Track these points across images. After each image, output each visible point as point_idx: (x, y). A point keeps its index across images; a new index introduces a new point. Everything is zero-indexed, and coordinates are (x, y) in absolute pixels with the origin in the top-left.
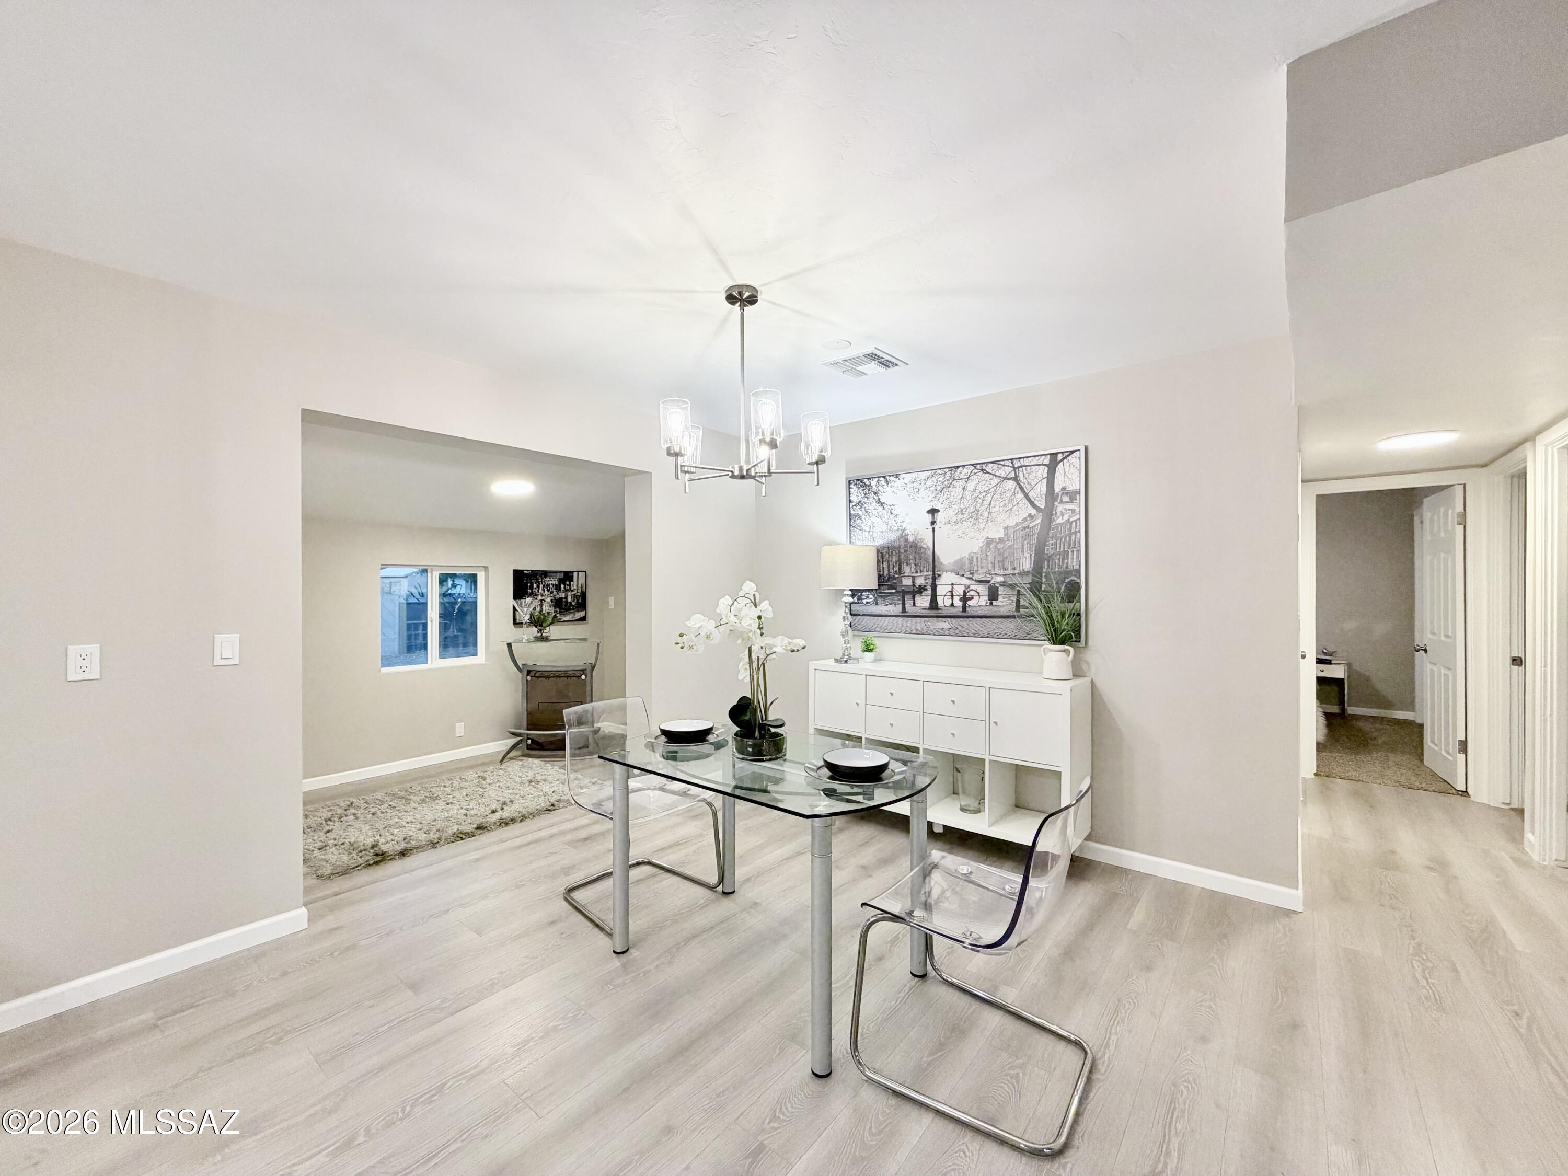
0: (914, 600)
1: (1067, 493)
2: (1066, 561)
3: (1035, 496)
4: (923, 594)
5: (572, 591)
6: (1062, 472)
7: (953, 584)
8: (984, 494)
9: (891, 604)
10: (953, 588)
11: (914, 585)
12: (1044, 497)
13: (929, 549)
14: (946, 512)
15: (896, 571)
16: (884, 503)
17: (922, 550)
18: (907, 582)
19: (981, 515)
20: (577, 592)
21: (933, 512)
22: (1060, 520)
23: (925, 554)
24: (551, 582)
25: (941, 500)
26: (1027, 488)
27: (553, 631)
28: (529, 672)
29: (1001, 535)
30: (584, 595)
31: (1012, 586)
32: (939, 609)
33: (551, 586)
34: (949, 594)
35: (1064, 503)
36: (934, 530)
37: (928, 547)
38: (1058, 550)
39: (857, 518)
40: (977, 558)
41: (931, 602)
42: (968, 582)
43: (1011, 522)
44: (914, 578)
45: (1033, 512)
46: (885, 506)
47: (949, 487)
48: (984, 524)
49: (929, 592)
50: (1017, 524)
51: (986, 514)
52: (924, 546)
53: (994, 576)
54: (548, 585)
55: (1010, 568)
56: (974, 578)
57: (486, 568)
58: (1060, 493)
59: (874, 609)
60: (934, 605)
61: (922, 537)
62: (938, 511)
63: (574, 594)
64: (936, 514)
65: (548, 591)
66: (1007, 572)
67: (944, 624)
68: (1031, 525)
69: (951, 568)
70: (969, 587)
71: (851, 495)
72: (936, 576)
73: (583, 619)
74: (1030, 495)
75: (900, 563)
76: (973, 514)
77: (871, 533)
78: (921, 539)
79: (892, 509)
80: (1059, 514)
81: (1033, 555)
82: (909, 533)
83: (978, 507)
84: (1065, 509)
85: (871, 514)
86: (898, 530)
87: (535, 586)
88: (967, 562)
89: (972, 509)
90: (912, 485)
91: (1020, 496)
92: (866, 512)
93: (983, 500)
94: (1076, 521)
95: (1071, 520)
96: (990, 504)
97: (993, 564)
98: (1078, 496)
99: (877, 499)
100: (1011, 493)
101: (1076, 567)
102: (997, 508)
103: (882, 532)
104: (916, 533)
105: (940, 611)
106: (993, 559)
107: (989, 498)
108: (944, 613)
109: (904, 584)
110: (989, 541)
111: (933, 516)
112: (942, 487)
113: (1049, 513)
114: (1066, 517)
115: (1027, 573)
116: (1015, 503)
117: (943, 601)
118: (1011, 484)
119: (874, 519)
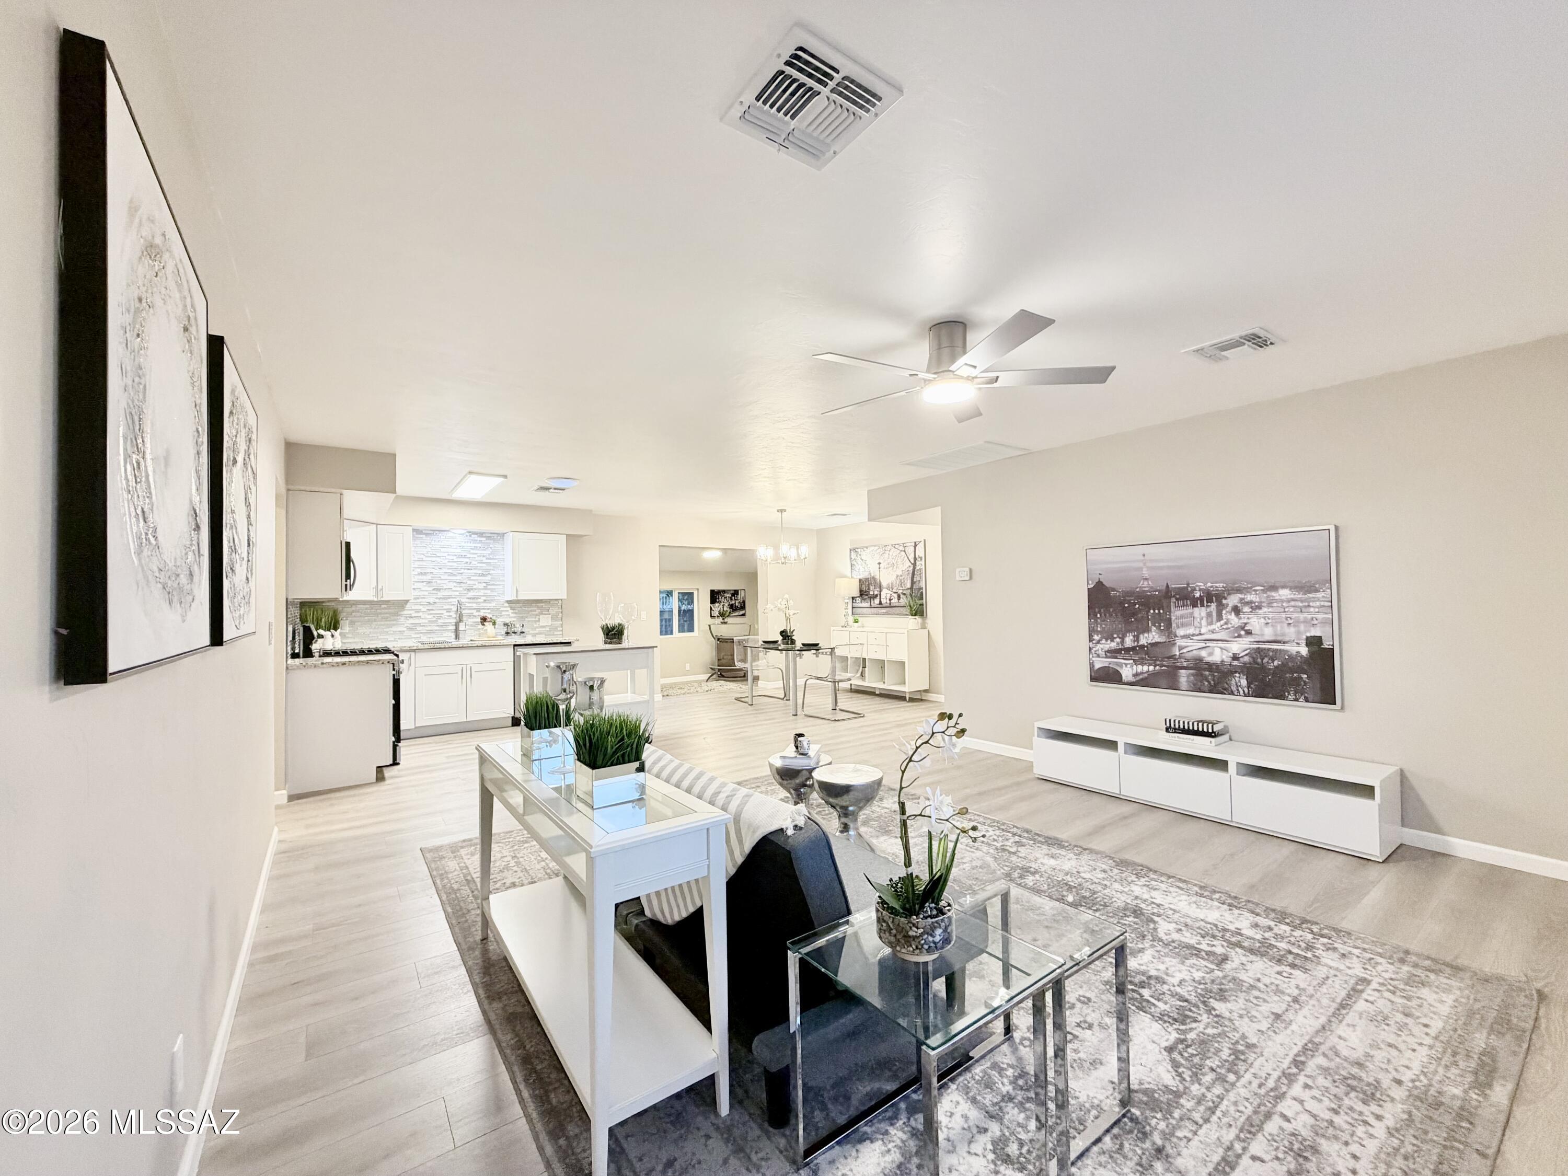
0: (874, 601)
1: (920, 558)
2: (920, 584)
3: (910, 558)
4: (877, 598)
5: (738, 600)
6: (918, 549)
9: (865, 602)
11: (874, 594)
12: (913, 558)
13: (878, 579)
14: (883, 564)
15: (867, 588)
16: (863, 560)
18: (871, 593)
19: (894, 566)
20: (741, 601)
21: (879, 563)
22: (918, 568)
23: (877, 581)
25: (882, 559)
26: (908, 555)
27: (729, 620)
28: (718, 639)
29: (901, 574)
30: (744, 602)
31: (904, 594)
32: (882, 604)
36: (880, 571)
38: (917, 580)
39: (853, 566)
40: (894, 583)
41: (879, 601)
42: (891, 593)
43: (904, 568)
44: (874, 591)
45: (910, 564)
47: (884, 553)
49: (879, 597)
54: (727, 597)
55: (904, 587)
57: (698, 589)
58: (918, 558)
59: (861, 605)
60: (880, 603)
61: (876, 574)
62: (881, 563)
63: (739, 602)
65: (727, 600)
67: (884, 610)
68: (909, 570)
69: (886, 587)
71: (851, 555)
73: (744, 615)
75: (869, 585)
76: (892, 565)
77: (858, 573)
79: (865, 562)
80: (917, 566)
81: (910, 581)
82: (871, 573)
83: (893, 562)
84: (919, 564)
85: (858, 564)
86: (867, 571)
87: (720, 598)
88: (890, 585)
89: (891, 563)
90: (872, 552)
91: (906, 558)
94: (922, 569)
96: (897, 561)
97: (899, 585)
98: (922, 559)
100: (903, 557)
101: (922, 586)
102: (899, 562)
103: (862, 572)
104: (873, 573)
106: (898, 583)
107: (896, 558)
108: (884, 605)
110: (897, 576)
112: (882, 553)
113: (914, 565)
115: (908, 589)
116: (904, 561)
117: (883, 601)
118: (903, 553)
119: (859, 566)
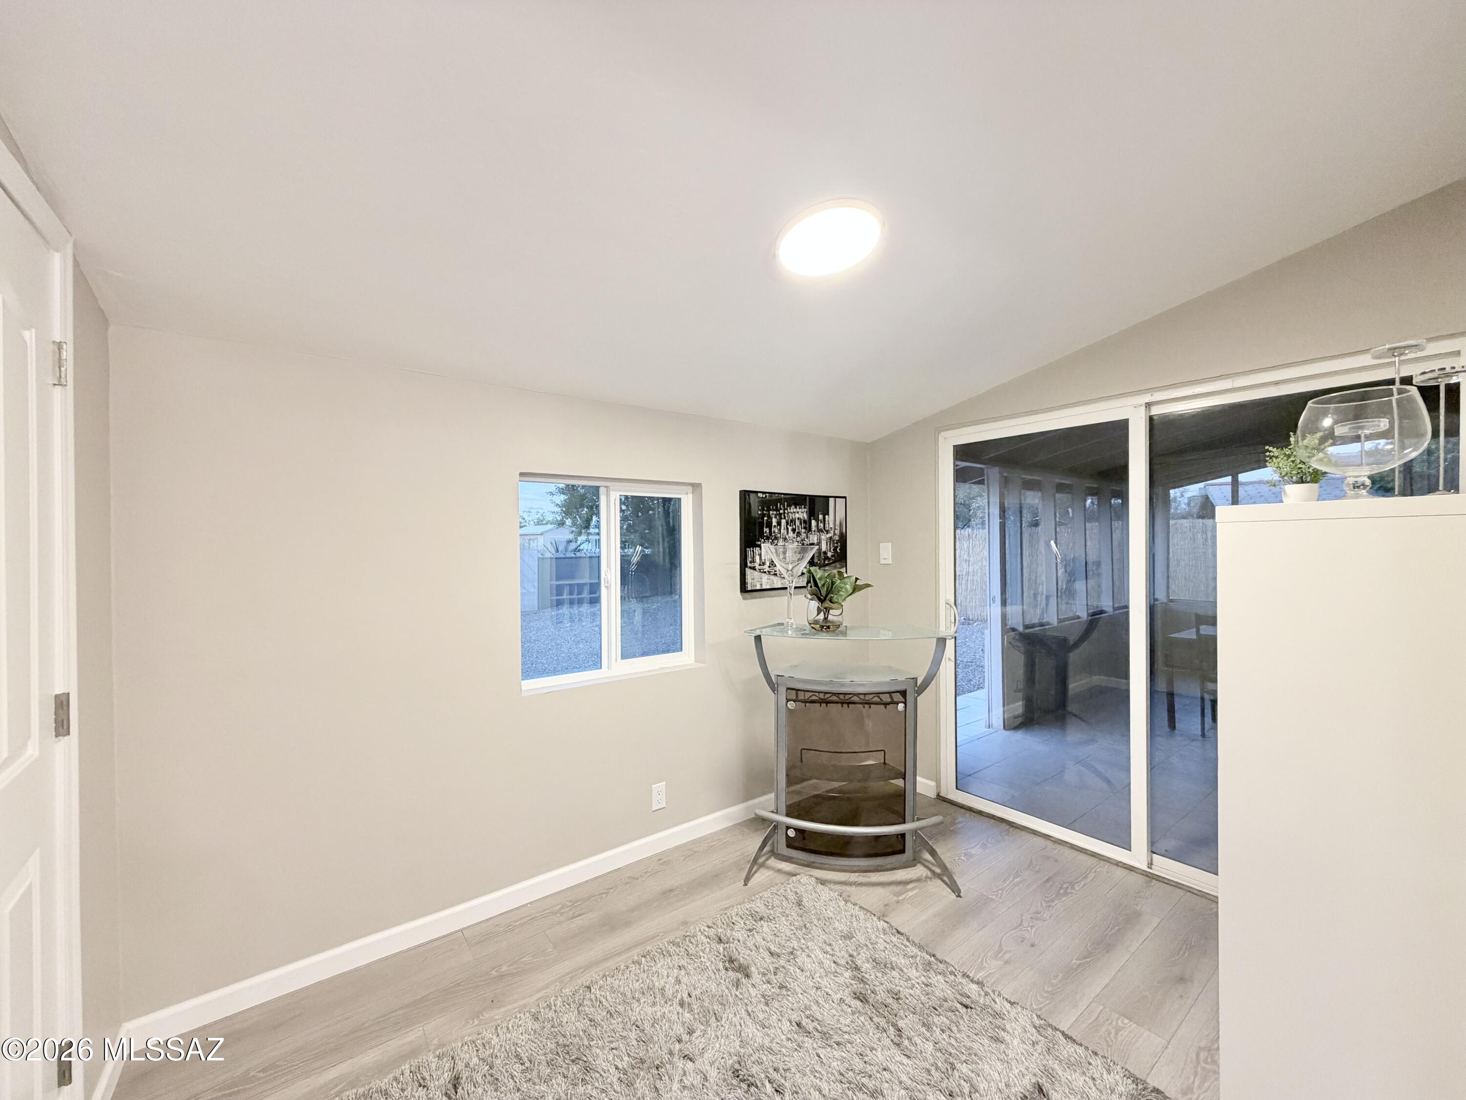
5: (828, 532)
20: (835, 534)
24: (797, 516)
28: (793, 693)
30: (843, 539)
33: (797, 523)
54: (793, 521)
57: (696, 487)
63: (831, 538)
65: (794, 530)
87: (774, 521)
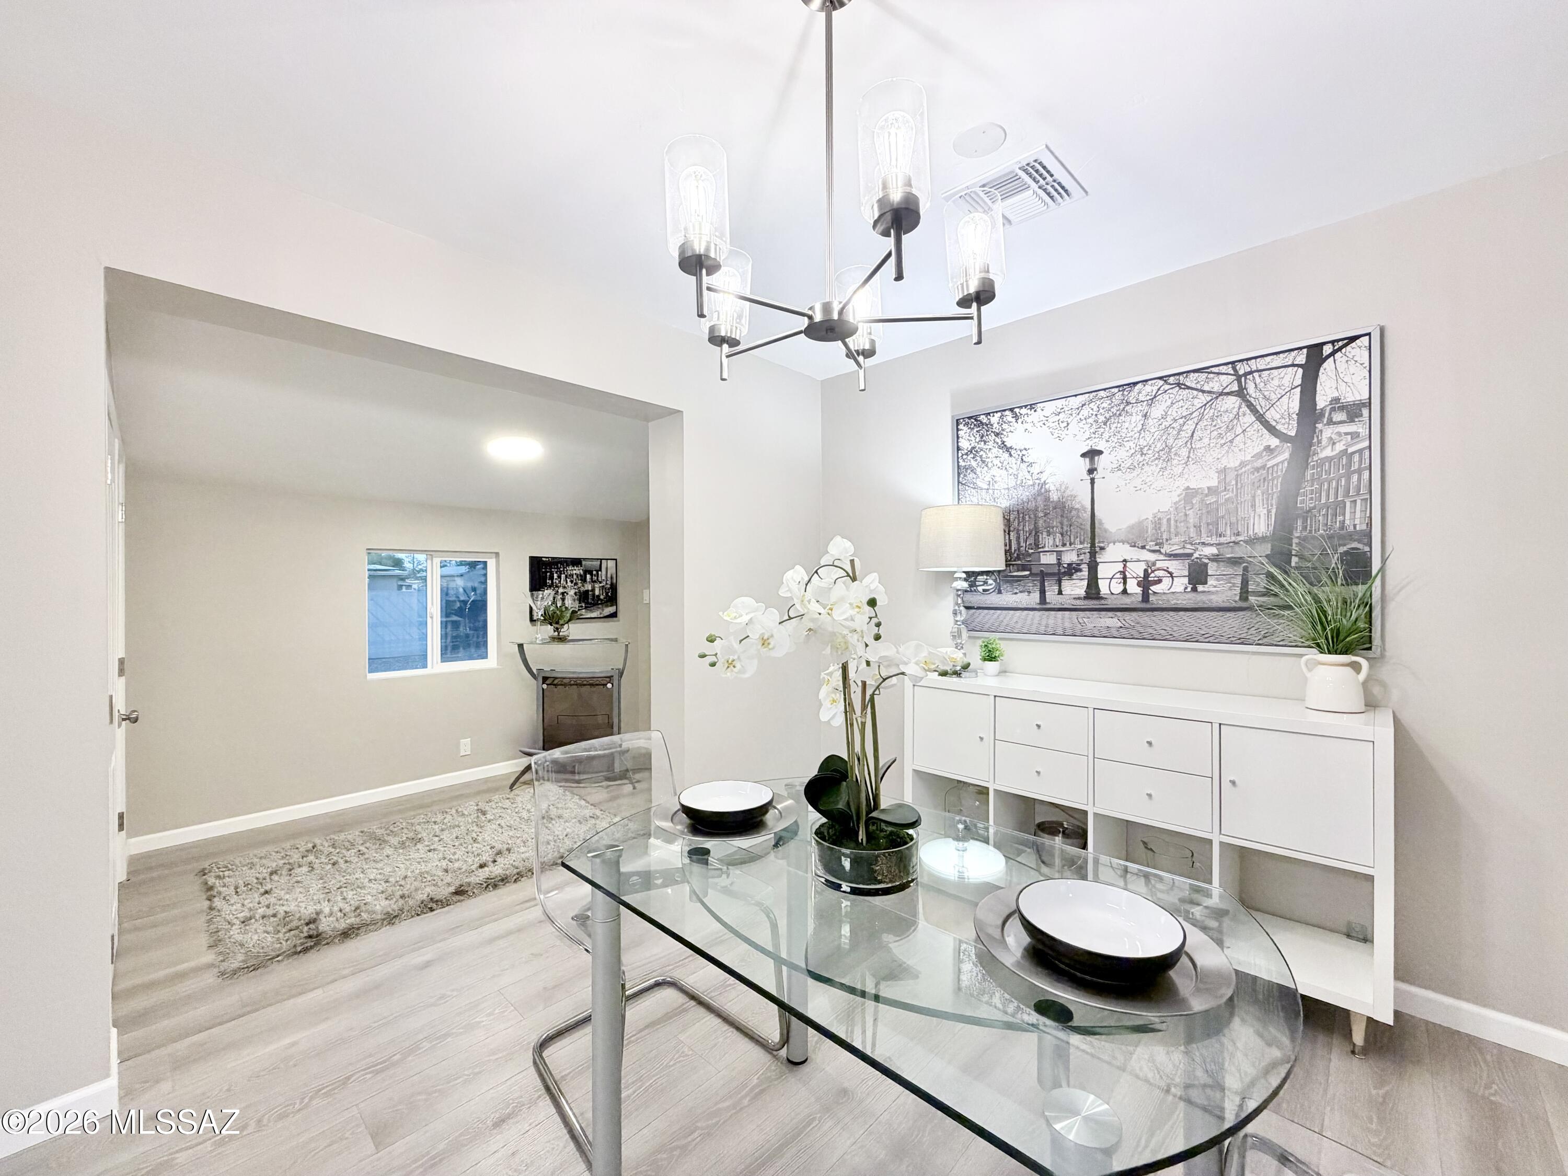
0: (1060, 586)
1: (1342, 408)
2: (1340, 518)
3: (1277, 417)
4: (1074, 577)
5: (600, 583)
6: (1332, 374)
7: (1125, 561)
8: (1181, 421)
9: (1021, 592)
10: (1125, 565)
11: (1059, 564)
12: (1295, 416)
13: (1085, 509)
14: (1114, 454)
15: (1030, 544)
16: (1011, 448)
17: (1074, 513)
18: (1048, 559)
19: (1175, 454)
20: (607, 584)
21: (1092, 454)
22: (1328, 452)
23: (1078, 517)
24: (574, 572)
25: (1106, 435)
26: (1261, 405)
27: (573, 630)
28: (545, 679)
29: (1214, 483)
30: (614, 588)
31: (1235, 562)
32: (1102, 598)
33: (575, 577)
34: (1118, 575)
35: (1335, 423)
36: (1093, 481)
37: (1082, 506)
38: (1323, 501)
39: (969, 471)
40: (1169, 520)
41: (1089, 586)
42: (1152, 557)
43: (1232, 462)
44: (1059, 553)
45: (1274, 442)
46: (1013, 452)
47: (1120, 415)
48: (1180, 468)
49: (1085, 573)
50: (1243, 464)
51: (1184, 452)
52: (1077, 506)
53: (1200, 547)
54: (572, 575)
55: (1228, 532)
56: (1163, 551)
57: (497, 554)
58: (1328, 409)
59: (994, 599)
60: (1093, 591)
61: (1074, 493)
62: (1100, 453)
63: (603, 586)
64: (1096, 458)
65: (572, 582)
66: (1223, 540)
67: (1110, 621)
68: (1270, 464)
69: (1123, 538)
70: (1154, 564)
71: (960, 440)
72: (1097, 549)
73: (614, 615)
74: (1268, 416)
75: (1036, 532)
76: (1162, 453)
77: (991, 491)
78: (1072, 496)
79: (1023, 455)
80: (1324, 442)
81: (1274, 511)
82: (1052, 488)
83: (1170, 442)
84: (1339, 434)
85: (990, 465)
86: (1033, 485)
87: (555, 576)
88: (1150, 527)
89: (1159, 446)
90: (1057, 418)
91: (1250, 418)
92: (983, 462)
93: (1180, 430)
94: (1360, 451)
95: (1350, 450)
96: (1192, 435)
97: (1198, 528)
98: (1365, 412)
99: (1000, 443)
100: (1232, 416)
101: (1361, 527)
102: (1206, 441)
103: (1008, 489)
104: (1063, 487)
105: (1103, 602)
106: (1197, 520)
107: (1190, 426)
108: (1111, 603)
109: (1042, 562)
110: (1190, 494)
111: (1092, 461)
112: (1108, 416)
113: (1305, 442)
114: (1340, 447)
115: (1263, 539)
116: (1239, 430)
117: (1108, 586)
118: (1232, 402)
119: (995, 471)
